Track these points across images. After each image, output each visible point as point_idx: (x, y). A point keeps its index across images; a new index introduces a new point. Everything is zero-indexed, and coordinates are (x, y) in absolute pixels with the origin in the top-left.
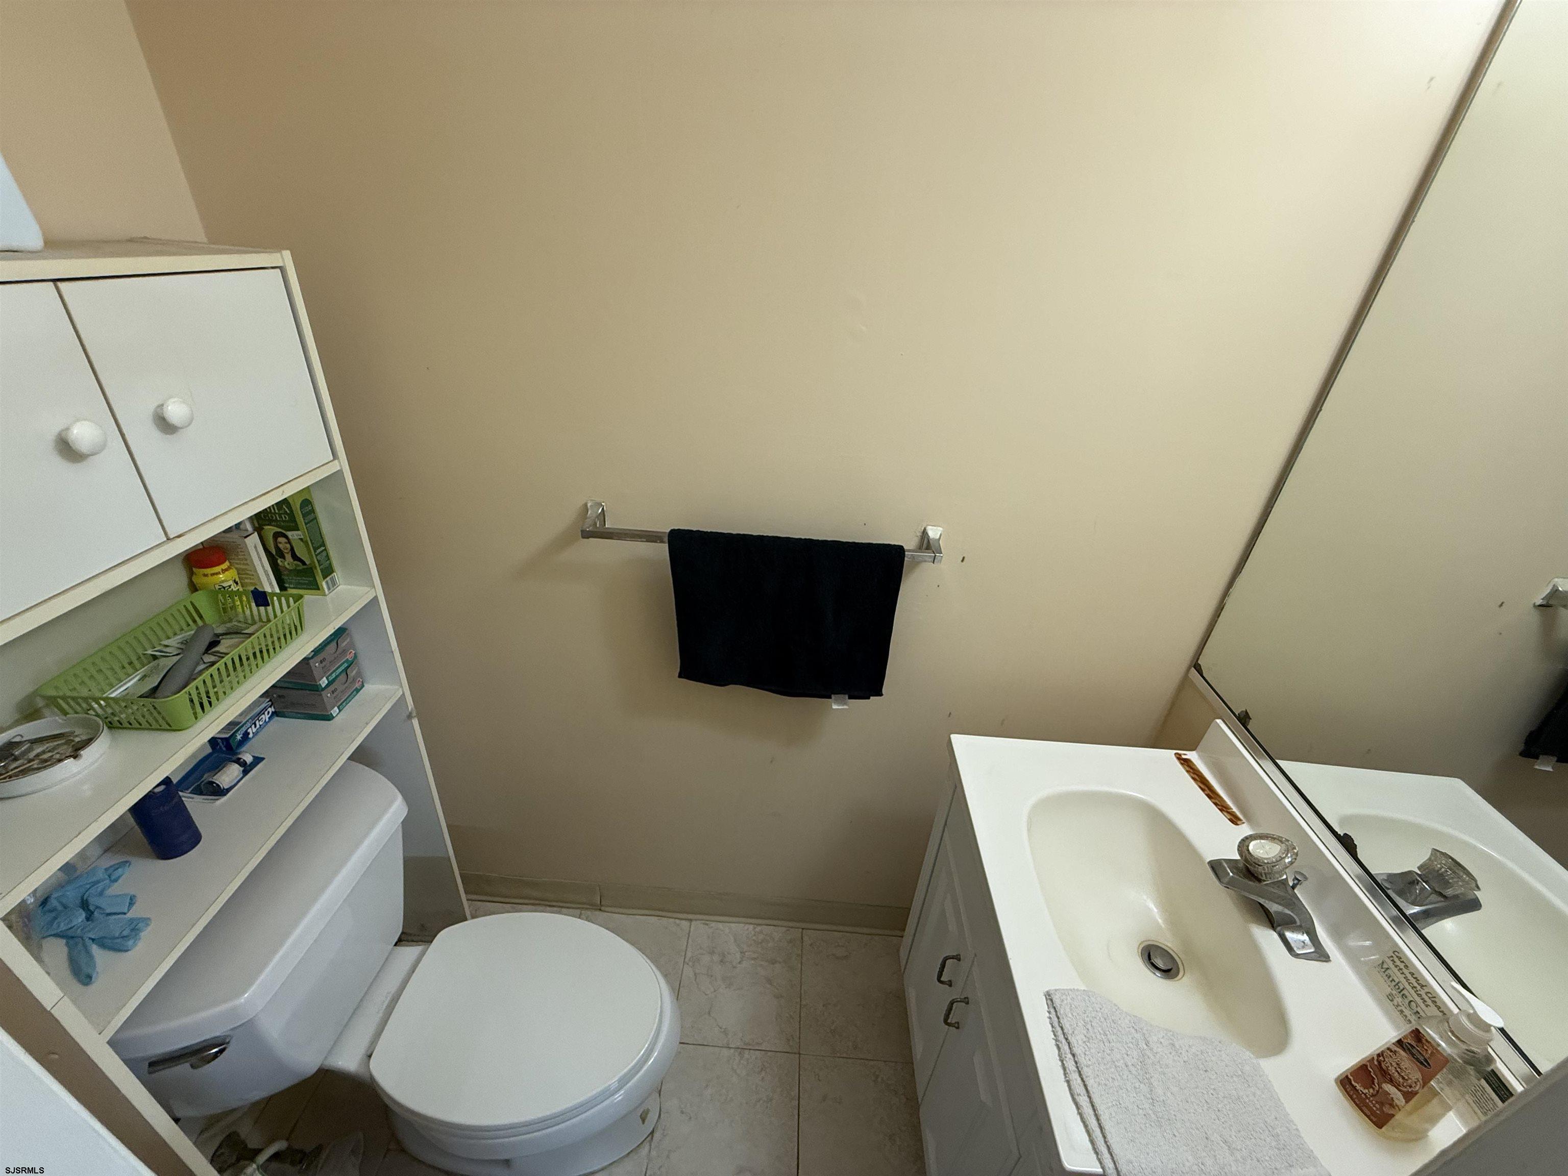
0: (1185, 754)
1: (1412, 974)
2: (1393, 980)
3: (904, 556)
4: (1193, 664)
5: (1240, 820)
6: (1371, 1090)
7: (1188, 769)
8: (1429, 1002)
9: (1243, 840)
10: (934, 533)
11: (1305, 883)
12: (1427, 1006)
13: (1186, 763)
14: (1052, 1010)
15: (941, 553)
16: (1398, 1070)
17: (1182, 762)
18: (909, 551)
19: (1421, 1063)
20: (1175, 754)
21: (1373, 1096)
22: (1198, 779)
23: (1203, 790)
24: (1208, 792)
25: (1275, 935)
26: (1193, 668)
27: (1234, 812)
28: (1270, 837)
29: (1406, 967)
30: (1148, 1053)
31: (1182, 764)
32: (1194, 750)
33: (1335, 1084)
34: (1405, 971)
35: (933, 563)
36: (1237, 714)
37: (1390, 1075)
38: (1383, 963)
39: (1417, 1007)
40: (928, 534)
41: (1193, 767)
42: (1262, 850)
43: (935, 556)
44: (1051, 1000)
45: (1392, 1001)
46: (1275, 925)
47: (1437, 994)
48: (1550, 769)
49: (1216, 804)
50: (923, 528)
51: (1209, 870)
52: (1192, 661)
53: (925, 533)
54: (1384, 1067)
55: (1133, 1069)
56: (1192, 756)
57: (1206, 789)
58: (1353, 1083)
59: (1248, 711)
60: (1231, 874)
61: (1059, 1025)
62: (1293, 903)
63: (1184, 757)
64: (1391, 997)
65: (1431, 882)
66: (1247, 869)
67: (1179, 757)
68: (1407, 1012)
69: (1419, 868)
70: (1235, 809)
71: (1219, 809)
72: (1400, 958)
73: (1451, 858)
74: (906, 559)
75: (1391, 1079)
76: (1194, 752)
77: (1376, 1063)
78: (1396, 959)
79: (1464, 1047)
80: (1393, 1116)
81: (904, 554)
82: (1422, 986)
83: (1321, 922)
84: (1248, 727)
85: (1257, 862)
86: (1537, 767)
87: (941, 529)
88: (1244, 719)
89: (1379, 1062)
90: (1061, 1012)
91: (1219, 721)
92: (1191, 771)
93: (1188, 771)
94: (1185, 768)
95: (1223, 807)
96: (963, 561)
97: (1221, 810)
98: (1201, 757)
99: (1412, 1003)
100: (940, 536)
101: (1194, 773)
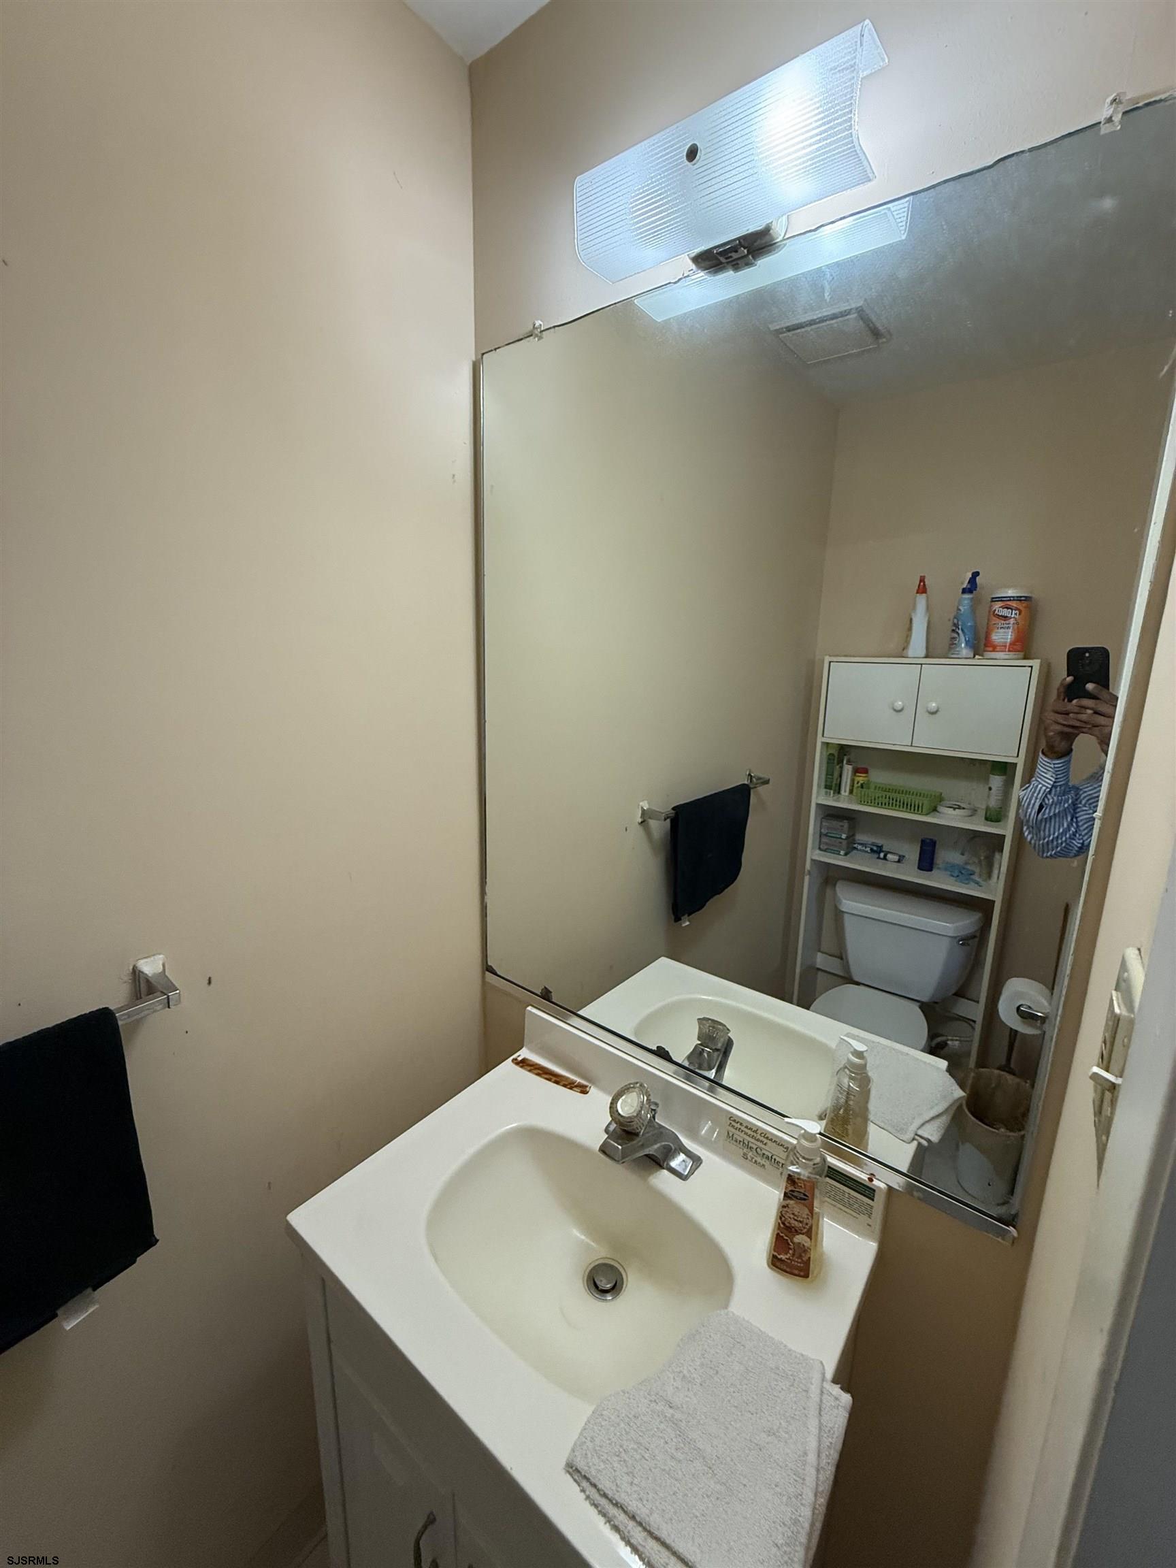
0: (519, 1056)
1: (746, 1127)
2: (740, 1141)
3: (117, 1020)
4: (485, 969)
5: (586, 1086)
6: (791, 1252)
7: (529, 1068)
8: (765, 1141)
9: (610, 1108)
10: (150, 967)
11: (658, 1110)
12: (765, 1144)
13: (523, 1063)
14: (585, 1484)
15: (177, 990)
16: (796, 1218)
17: (521, 1065)
18: (120, 1009)
19: (801, 1199)
20: (513, 1060)
21: (793, 1255)
22: (541, 1072)
23: (549, 1080)
24: (554, 1079)
25: (665, 1172)
26: (487, 973)
27: (579, 1082)
28: (625, 1089)
29: (741, 1124)
30: (678, 1416)
31: (522, 1067)
32: (522, 1047)
33: (770, 1270)
34: (743, 1128)
35: (169, 1007)
36: (539, 994)
37: (793, 1227)
38: (728, 1133)
39: (761, 1150)
40: (142, 972)
41: (531, 1063)
42: (627, 1107)
43: (168, 996)
44: (577, 1471)
45: (747, 1159)
46: (661, 1163)
47: (768, 1131)
48: (688, 923)
49: (565, 1086)
50: (131, 968)
51: (602, 1156)
52: (483, 968)
53: (136, 974)
54: (788, 1225)
55: (679, 1455)
56: (524, 1053)
57: (551, 1077)
58: (779, 1257)
59: (547, 986)
60: (620, 1147)
61: (600, 1495)
62: (661, 1133)
63: (520, 1059)
64: (745, 1157)
65: (710, 1045)
66: (624, 1131)
67: (516, 1062)
68: (759, 1160)
69: (699, 1039)
70: (579, 1080)
71: (569, 1088)
72: (735, 1121)
73: (709, 1019)
74: (120, 1023)
75: (796, 1230)
76: (524, 1048)
77: (782, 1226)
78: (733, 1123)
79: (812, 1163)
80: (809, 1258)
81: (115, 1017)
82: (756, 1132)
83: (681, 1132)
84: (553, 1000)
85: (630, 1120)
86: (684, 925)
87: (161, 956)
88: (546, 995)
89: (783, 1223)
90: (592, 1474)
91: (529, 1008)
92: (532, 1068)
93: (530, 1071)
94: (525, 1069)
95: (570, 1085)
96: (210, 983)
97: (571, 1088)
98: (531, 1050)
99: (758, 1150)
100: (164, 966)
101: (536, 1069)
